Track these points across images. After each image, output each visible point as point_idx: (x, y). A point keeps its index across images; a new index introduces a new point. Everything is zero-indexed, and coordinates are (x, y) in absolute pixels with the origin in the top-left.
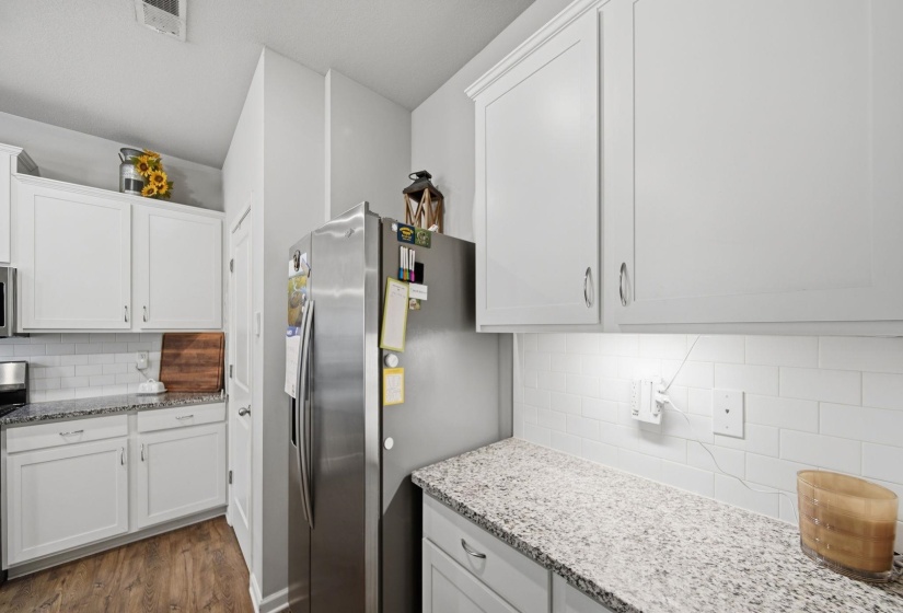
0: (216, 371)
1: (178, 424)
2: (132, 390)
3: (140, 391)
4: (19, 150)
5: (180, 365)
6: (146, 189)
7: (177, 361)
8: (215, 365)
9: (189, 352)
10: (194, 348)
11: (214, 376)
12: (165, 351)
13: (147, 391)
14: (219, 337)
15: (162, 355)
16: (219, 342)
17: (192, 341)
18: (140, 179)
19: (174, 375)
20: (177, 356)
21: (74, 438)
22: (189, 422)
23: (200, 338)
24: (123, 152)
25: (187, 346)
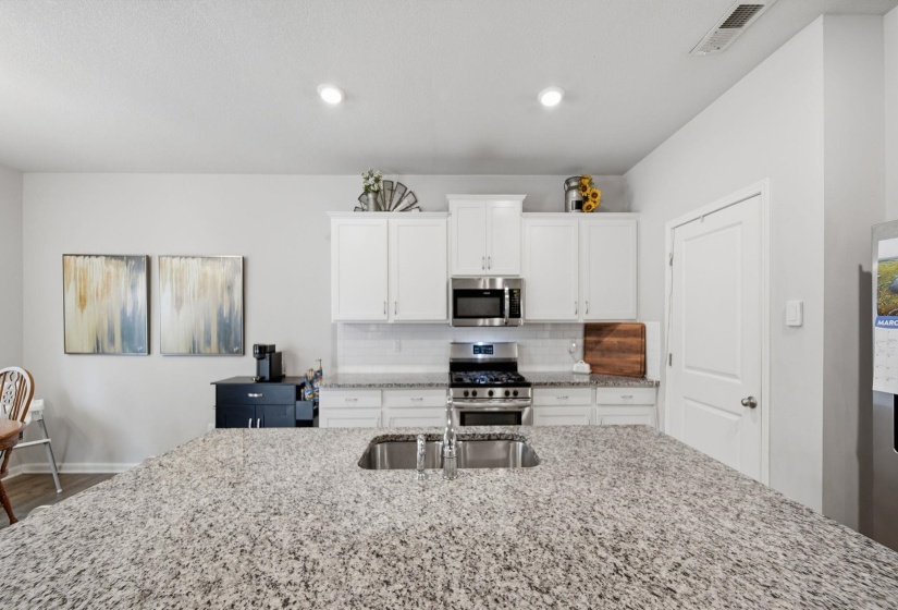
0: (638, 358)
1: (622, 401)
2: (566, 369)
3: (575, 369)
5: (602, 351)
6: (585, 206)
7: (598, 347)
8: (637, 352)
9: (608, 340)
10: (615, 336)
11: (636, 362)
12: (588, 339)
13: (581, 370)
14: (639, 326)
15: (585, 342)
16: (641, 332)
17: (612, 330)
18: (580, 199)
19: (598, 359)
20: (598, 343)
21: (563, 402)
22: (629, 401)
23: (619, 328)
24: (568, 182)
25: (607, 335)
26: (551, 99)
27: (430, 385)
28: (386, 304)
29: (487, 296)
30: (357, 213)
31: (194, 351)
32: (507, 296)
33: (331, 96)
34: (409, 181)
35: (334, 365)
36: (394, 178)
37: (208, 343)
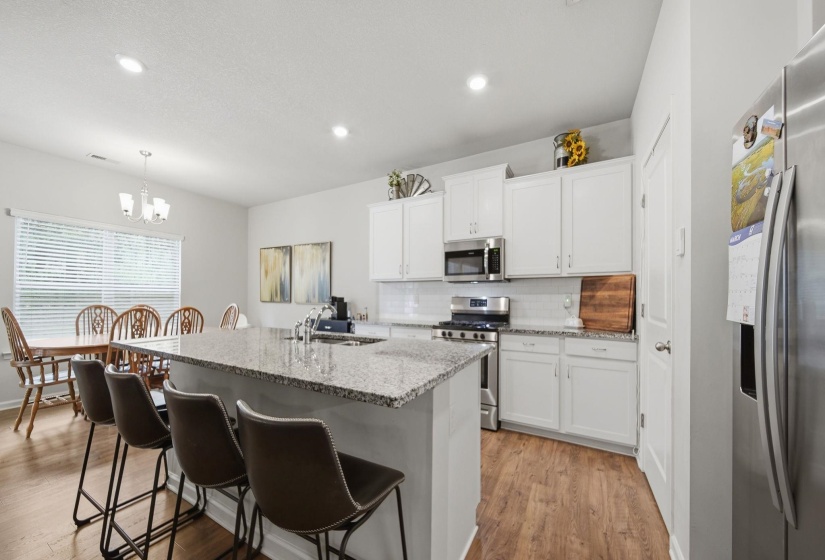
0: (626, 312)
1: (593, 354)
2: (561, 323)
3: (566, 324)
4: (506, 166)
5: (594, 305)
6: (570, 161)
7: (593, 302)
8: (627, 305)
9: (602, 294)
10: (607, 290)
11: (625, 317)
12: (584, 294)
13: (572, 324)
14: (630, 279)
15: (581, 296)
17: (604, 284)
18: (566, 155)
19: (590, 314)
20: (592, 297)
21: (530, 349)
22: (603, 355)
23: (611, 281)
24: (556, 140)
25: (600, 289)
26: (478, 83)
27: (420, 326)
28: (402, 266)
29: (471, 256)
30: (392, 202)
31: (308, 301)
32: (486, 256)
33: (340, 132)
34: (424, 171)
35: (377, 313)
36: (414, 172)
37: (314, 296)
